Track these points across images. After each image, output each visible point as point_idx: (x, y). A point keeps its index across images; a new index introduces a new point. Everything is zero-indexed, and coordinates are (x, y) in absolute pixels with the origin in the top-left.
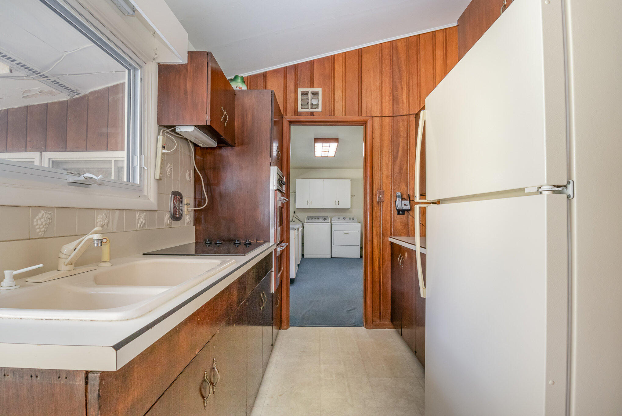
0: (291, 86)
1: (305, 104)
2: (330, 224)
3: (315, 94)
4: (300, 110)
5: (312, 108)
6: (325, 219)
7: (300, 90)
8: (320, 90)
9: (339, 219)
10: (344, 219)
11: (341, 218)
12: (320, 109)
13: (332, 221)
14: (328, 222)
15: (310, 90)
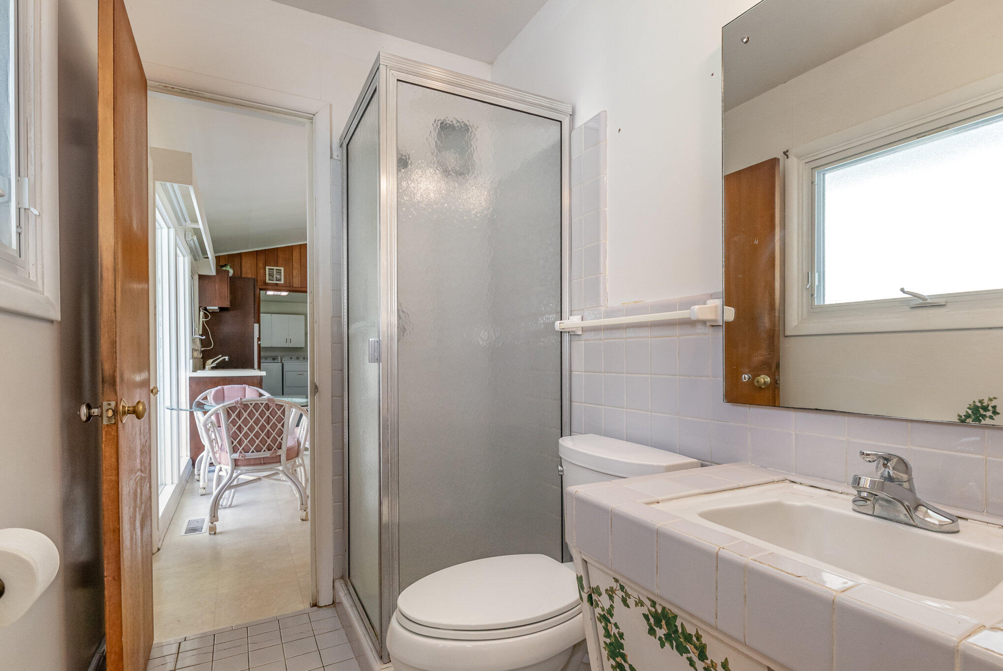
0: (261, 265)
1: (271, 277)
2: (281, 364)
3: (279, 272)
4: (267, 281)
5: (276, 280)
6: (274, 359)
7: (267, 268)
8: (282, 269)
9: (291, 358)
10: (298, 358)
11: (294, 357)
12: (282, 282)
13: (283, 362)
14: (279, 363)
15: (275, 268)
